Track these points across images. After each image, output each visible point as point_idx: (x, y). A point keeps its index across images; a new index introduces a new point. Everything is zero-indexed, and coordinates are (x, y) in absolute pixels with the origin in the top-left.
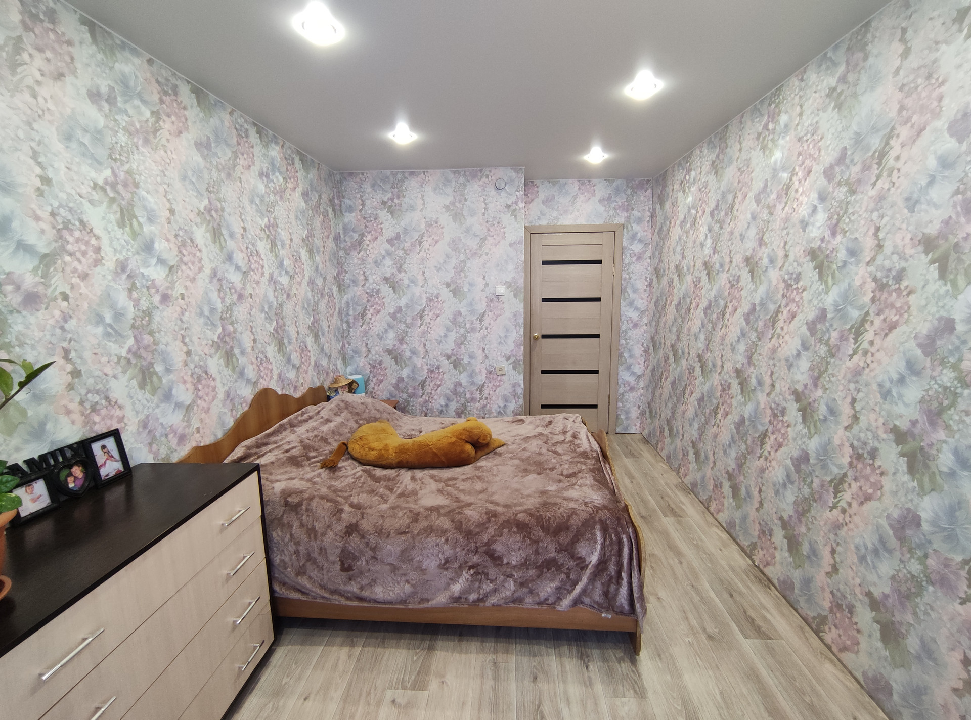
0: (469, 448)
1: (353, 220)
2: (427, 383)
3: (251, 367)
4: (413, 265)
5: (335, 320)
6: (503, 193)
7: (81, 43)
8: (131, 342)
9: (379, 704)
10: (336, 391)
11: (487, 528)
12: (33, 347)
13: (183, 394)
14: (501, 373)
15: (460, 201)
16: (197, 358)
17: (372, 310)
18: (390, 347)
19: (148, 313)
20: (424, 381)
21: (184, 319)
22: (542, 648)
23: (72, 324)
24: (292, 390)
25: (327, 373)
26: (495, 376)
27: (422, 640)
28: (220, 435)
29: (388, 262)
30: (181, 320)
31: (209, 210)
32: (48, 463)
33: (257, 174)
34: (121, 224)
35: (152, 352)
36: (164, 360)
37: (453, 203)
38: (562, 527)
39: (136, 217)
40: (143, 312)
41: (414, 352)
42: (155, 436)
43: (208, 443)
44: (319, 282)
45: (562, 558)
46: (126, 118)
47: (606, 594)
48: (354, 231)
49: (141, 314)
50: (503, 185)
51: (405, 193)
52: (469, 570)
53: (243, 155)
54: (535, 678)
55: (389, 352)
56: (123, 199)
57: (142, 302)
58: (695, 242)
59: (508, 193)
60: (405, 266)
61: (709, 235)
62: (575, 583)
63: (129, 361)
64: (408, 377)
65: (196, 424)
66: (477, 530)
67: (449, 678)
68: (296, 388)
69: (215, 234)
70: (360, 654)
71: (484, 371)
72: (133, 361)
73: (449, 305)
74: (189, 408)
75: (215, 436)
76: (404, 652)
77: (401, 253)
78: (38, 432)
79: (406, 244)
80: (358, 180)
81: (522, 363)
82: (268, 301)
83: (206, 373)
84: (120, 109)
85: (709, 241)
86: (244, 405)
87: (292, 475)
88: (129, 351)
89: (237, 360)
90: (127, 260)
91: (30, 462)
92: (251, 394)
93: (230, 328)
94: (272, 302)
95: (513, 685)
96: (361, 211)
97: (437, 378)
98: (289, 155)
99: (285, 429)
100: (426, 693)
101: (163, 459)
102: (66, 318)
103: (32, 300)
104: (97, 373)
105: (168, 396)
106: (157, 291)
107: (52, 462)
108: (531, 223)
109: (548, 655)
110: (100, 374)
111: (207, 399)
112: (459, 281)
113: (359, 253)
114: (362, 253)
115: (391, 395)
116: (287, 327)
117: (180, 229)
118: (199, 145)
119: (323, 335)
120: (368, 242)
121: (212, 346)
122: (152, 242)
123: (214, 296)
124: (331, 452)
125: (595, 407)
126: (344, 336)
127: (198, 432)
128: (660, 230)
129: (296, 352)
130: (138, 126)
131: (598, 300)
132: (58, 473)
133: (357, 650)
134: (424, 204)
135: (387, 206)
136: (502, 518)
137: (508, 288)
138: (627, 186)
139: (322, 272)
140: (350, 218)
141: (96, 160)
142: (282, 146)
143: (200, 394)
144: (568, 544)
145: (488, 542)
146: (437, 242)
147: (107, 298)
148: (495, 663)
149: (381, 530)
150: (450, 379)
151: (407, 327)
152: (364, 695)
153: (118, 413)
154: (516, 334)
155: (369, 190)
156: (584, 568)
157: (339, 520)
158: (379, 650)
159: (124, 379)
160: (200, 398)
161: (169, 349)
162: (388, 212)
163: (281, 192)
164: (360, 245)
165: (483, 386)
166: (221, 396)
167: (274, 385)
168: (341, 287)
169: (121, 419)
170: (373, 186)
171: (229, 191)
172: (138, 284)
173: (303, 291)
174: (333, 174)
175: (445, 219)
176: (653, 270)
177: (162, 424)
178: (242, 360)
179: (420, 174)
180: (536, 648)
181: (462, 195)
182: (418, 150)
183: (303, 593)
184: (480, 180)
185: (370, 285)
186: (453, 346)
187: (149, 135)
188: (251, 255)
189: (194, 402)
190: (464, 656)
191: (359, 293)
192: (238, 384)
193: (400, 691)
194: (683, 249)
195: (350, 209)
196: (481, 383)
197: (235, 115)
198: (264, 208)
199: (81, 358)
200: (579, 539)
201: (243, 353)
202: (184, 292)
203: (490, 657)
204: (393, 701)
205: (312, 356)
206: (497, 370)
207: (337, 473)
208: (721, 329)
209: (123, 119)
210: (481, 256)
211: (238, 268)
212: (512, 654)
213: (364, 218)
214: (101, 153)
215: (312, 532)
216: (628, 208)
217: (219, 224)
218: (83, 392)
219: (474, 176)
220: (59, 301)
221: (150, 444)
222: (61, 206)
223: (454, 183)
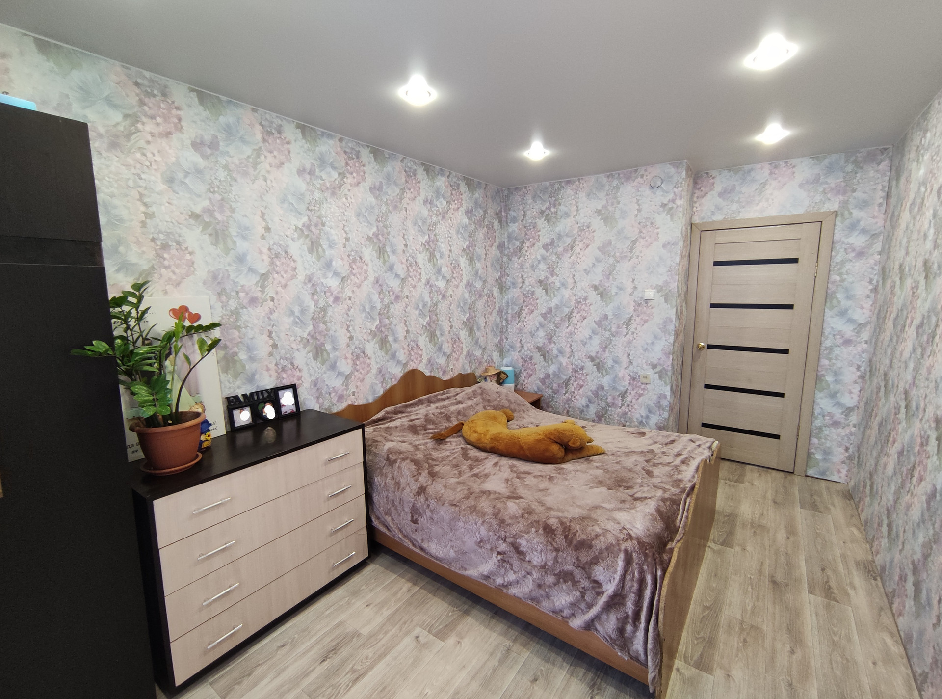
0: (555, 448)
1: (516, 229)
2: (571, 382)
3: (402, 352)
4: (564, 269)
5: (494, 317)
6: (659, 192)
7: (295, 141)
8: (311, 328)
9: (408, 633)
10: (485, 379)
11: (518, 523)
12: (252, 329)
13: (345, 367)
14: (645, 381)
15: (612, 204)
16: (357, 342)
17: (526, 310)
18: (540, 345)
19: (324, 310)
20: (569, 380)
21: (350, 313)
22: (559, 659)
23: (275, 316)
24: (441, 373)
25: (480, 363)
26: (639, 384)
27: (464, 603)
28: (371, 400)
29: (542, 266)
30: (347, 314)
31: (376, 235)
32: (253, 398)
33: (422, 202)
34: (311, 251)
35: (325, 336)
36: (333, 342)
37: (605, 207)
38: (585, 545)
39: (321, 246)
40: (320, 308)
41: (561, 352)
42: (321, 393)
43: (361, 404)
44: (478, 285)
45: (578, 574)
46: (321, 182)
47: (621, 631)
48: (516, 239)
49: (319, 310)
50: (659, 183)
51: (560, 201)
52: (497, 554)
53: (410, 189)
54: (535, 680)
55: (539, 349)
56: (314, 234)
57: (320, 302)
58: (919, 231)
59: (664, 191)
60: (557, 271)
61: (933, 221)
62: (590, 606)
63: (308, 340)
64: (554, 373)
65: (352, 389)
66: (510, 521)
67: (466, 642)
68: (444, 372)
69: (380, 252)
70: (417, 591)
71: (628, 378)
72: (311, 341)
73: (596, 308)
74: (348, 377)
75: (367, 399)
76: (445, 605)
77: (554, 258)
78: (251, 379)
79: (559, 249)
80: (521, 193)
81: (669, 373)
82: (423, 301)
83: (364, 353)
84: (317, 177)
85: (932, 231)
86: (393, 380)
87: (405, 439)
88: (309, 334)
89: (390, 345)
90: (312, 274)
91: (244, 396)
92: (401, 372)
93: (387, 321)
94: (427, 302)
95: (512, 675)
96: (522, 221)
97: (580, 379)
98: (455, 182)
99: (422, 404)
100: (443, 643)
101: (326, 409)
102: (272, 312)
103: (253, 301)
104: (288, 347)
105: (333, 367)
106: (332, 294)
107: (256, 398)
108: (703, 219)
109: (561, 667)
110: (289, 347)
111: (362, 372)
112: (607, 285)
113: (519, 259)
114: (521, 259)
115: (538, 388)
116: (440, 322)
117: (352, 250)
118: (372, 189)
119: (479, 329)
120: (526, 249)
121: (370, 334)
122: (331, 261)
123: (375, 297)
124: (447, 428)
125: (777, 437)
126: (502, 331)
127: (354, 395)
128: (893, 215)
129: (448, 342)
130: (328, 185)
131: (790, 307)
132: (258, 405)
133: (417, 588)
134: (577, 210)
135: (545, 214)
136: (536, 518)
137: (658, 292)
138: (847, 161)
139: (482, 276)
140: (514, 227)
141: (298, 212)
142: (448, 177)
143: (358, 367)
144: (586, 562)
145: (515, 535)
146: (587, 246)
147: (298, 300)
148: (509, 650)
149: (440, 498)
150: (593, 381)
151: (556, 327)
152: (402, 622)
153: (298, 373)
154: (666, 342)
155: (530, 201)
156: (599, 594)
157: (416, 480)
158: (430, 595)
159: (304, 352)
160: (357, 371)
161: (337, 334)
162: (545, 220)
163: (444, 213)
164: (520, 251)
165: (626, 392)
166: (374, 371)
167: (423, 368)
168: (502, 288)
169: (299, 378)
170: (534, 198)
171: (395, 219)
172: (318, 289)
173: (460, 292)
174: (502, 190)
175: (597, 223)
176: (880, 269)
177: (327, 385)
178: (394, 346)
179: (574, 182)
180: (553, 656)
181: (616, 198)
182: (550, 163)
183: (388, 529)
184: (634, 181)
185: (527, 287)
186: (597, 348)
187: (335, 190)
188: (410, 265)
189: (352, 373)
190: (487, 631)
191: (517, 294)
192: (390, 363)
193: (426, 633)
194: (908, 242)
195: (514, 220)
196: (623, 389)
197: (406, 161)
198: (425, 228)
199: (278, 337)
200: (599, 562)
201: (396, 340)
202: (351, 295)
203: (508, 643)
204: (417, 637)
205: (464, 347)
206: (641, 377)
207: (442, 446)
208: (929, 356)
209: (318, 183)
210: (631, 258)
211: (397, 276)
212: (528, 649)
213: (525, 227)
214: (302, 207)
215: (398, 484)
216: (846, 188)
217: (384, 245)
218: (278, 358)
219: (628, 178)
220: (269, 301)
221: (318, 398)
222: (274, 244)
223: (607, 187)
